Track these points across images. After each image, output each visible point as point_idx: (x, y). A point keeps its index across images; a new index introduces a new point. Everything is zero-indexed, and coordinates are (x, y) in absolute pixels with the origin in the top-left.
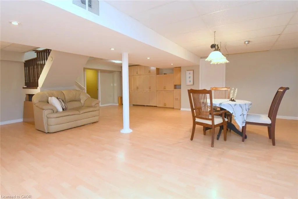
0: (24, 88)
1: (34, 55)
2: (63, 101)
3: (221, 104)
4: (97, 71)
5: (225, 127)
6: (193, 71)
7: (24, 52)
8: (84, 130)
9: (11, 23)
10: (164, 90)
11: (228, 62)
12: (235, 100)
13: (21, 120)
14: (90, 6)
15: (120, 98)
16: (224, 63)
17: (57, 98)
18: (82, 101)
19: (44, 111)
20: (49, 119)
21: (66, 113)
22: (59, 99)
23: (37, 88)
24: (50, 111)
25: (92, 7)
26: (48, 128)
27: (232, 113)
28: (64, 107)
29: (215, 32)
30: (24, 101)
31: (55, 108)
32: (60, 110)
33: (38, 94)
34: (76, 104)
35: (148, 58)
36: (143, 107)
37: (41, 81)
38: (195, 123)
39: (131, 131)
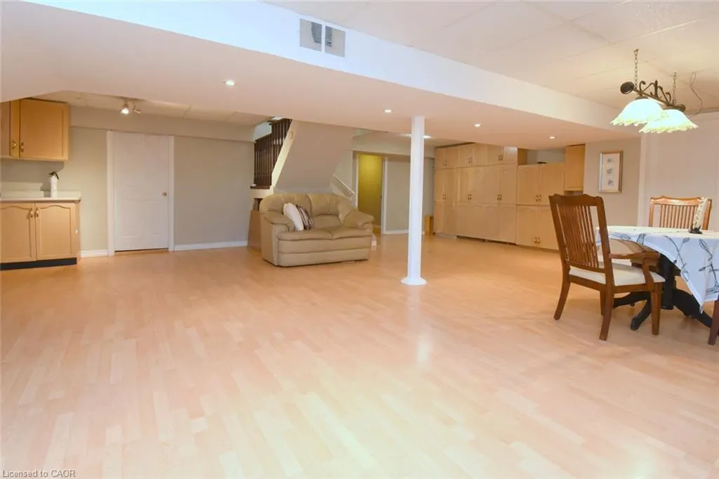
0: (252, 187)
1: (266, 130)
2: (306, 212)
3: (642, 236)
4: (382, 157)
5: (655, 298)
6: (621, 154)
7: (254, 126)
8: (336, 270)
9: (224, 83)
10: (537, 203)
11: (695, 126)
12: (701, 230)
13: (245, 243)
14: (329, 44)
15: (428, 218)
16: (685, 129)
17: (297, 206)
18: (341, 216)
19: (274, 226)
20: (281, 242)
21: (309, 235)
22: (300, 207)
23: (269, 188)
24: (283, 228)
25: (333, 44)
26: (278, 257)
27: (672, 261)
28: (307, 224)
29: (637, 50)
30: (251, 212)
31: (292, 222)
32: (300, 227)
33: (269, 198)
34: (330, 221)
35: (477, 125)
36: (481, 243)
37: (276, 174)
38: (568, 279)
39: (423, 282)
